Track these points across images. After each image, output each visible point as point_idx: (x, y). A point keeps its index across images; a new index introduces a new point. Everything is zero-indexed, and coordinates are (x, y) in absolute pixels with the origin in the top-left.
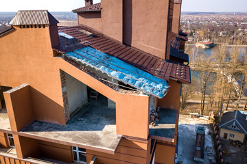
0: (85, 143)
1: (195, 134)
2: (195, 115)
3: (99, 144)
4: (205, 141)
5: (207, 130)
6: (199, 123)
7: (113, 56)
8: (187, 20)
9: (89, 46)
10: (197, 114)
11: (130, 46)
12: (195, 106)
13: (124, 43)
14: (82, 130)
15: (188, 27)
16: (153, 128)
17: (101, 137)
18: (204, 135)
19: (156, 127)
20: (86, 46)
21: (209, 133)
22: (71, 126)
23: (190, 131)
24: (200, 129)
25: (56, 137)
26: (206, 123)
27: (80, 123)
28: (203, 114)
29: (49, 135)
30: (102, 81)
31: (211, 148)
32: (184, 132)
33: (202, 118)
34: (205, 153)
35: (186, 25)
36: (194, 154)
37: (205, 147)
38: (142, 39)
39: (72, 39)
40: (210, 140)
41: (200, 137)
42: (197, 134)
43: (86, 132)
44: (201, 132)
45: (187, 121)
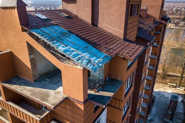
0: (37, 98)
1: (170, 100)
2: (173, 86)
3: (46, 100)
4: (177, 107)
5: (180, 99)
6: (175, 92)
7: (72, 33)
8: (182, 8)
9: (57, 25)
10: (175, 85)
11: (97, 26)
12: (174, 78)
13: (92, 24)
14: (42, 88)
15: (182, 13)
16: (95, 94)
17: (51, 95)
18: (177, 102)
19: (97, 94)
20: (54, 25)
21: (182, 101)
22: (37, 84)
23: (165, 98)
24: (175, 97)
25: (22, 90)
26: (181, 93)
27: (44, 82)
28: (180, 86)
29: (18, 88)
30: (52, 53)
31: (181, 113)
32: (160, 97)
33: (179, 88)
34: (175, 116)
35: (181, 12)
36: (165, 115)
37: (176, 112)
38: (106, 21)
39: (46, 19)
40: (182, 107)
41: (173, 103)
42: (171, 101)
43: (43, 89)
44: (175, 100)
45: (165, 89)
